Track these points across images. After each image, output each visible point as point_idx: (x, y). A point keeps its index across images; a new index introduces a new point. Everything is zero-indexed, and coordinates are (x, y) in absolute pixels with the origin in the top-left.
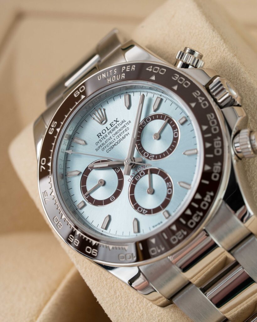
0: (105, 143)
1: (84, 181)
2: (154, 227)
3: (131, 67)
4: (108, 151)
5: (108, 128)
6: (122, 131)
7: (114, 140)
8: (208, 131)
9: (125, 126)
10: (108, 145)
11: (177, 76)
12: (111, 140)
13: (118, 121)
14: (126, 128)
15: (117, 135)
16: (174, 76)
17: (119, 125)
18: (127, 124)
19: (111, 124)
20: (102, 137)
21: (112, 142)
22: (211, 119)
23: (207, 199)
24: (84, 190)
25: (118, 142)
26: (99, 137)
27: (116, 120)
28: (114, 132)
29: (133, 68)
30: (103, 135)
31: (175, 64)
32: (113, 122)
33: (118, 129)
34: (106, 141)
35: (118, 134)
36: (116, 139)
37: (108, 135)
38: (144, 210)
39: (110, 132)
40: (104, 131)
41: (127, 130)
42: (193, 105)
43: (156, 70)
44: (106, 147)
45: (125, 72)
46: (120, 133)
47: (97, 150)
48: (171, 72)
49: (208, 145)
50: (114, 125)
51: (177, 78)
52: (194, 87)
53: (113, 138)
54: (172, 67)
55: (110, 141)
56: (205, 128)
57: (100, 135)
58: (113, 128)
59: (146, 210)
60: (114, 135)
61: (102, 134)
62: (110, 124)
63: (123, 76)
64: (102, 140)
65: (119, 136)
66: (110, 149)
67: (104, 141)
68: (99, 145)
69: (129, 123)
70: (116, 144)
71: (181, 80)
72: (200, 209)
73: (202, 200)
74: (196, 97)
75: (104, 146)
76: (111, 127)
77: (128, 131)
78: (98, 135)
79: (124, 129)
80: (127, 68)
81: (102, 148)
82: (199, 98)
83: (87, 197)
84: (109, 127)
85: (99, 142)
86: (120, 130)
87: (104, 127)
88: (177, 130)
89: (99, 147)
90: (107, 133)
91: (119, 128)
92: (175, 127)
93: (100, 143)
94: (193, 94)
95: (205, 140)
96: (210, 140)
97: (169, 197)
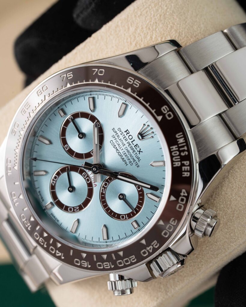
0: (119, 138)
2: (39, 192)
3: (187, 171)
4: (111, 142)
5: (134, 141)
6: (130, 158)
7: (121, 149)
8: (118, 257)
9: (134, 160)
10: (117, 142)
11: (174, 223)
12: (122, 146)
13: (139, 153)
14: (133, 162)
15: (126, 152)
16: (174, 220)
17: (136, 154)
18: (136, 163)
19: (137, 146)
20: (126, 135)
21: (120, 147)
22: (130, 259)
23: (58, 253)
25: (120, 154)
26: (125, 132)
27: (141, 151)
28: (129, 149)
29: (186, 174)
30: (127, 137)
32: (139, 147)
33: (132, 153)
34: (121, 140)
35: (127, 154)
36: (123, 151)
37: (127, 142)
38: (55, 182)
39: (130, 145)
40: (130, 137)
41: (131, 163)
42: (143, 242)
43: (182, 200)
44: (115, 140)
45: (183, 165)
46: (128, 156)
47: (113, 129)
48: (180, 215)
49: (105, 256)
50: (136, 149)
51: (173, 223)
53: (123, 148)
55: (121, 144)
56: (121, 253)
57: (127, 133)
58: (134, 147)
59: (55, 184)
60: (126, 148)
61: (128, 135)
62: (137, 144)
63: (177, 164)
64: (123, 135)
65: (125, 155)
66: (113, 144)
67: (121, 137)
68: (118, 132)
69: (137, 166)
70: (118, 152)
71: (170, 228)
72: (48, 245)
73: (56, 248)
74: (152, 244)
75: (116, 137)
76: (135, 145)
77: (129, 165)
78: (127, 130)
79: (132, 160)
80: (186, 168)
81: (115, 136)
82: (151, 247)
83: (70, 118)
84: (135, 143)
85: (121, 132)
86: (131, 156)
87: (135, 137)
88: (127, 218)
89: (116, 132)
90: (129, 140)
91: (133, 155)
93: (119, 133)
94: (155, 241)
95: (109, 254)
96: (109, 259)
97: (66, 209)
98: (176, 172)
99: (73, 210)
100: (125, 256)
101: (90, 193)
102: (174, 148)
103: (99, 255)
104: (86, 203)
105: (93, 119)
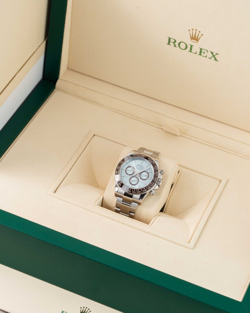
1: (128, 167)
6: (141, 168)
8: (151, 184)
9: (143, 168)
13: (143, 166)
23: (139, 192)
24: (127, 168)
29: (154, 163)
31: (159, 170)
42: (154, 179)
48: (157, 171)
49: (148, 186)
52: (157, 177)
54: (158, 170)
56: (151, 183)
59: (130, 182)
63: (151, 162)
64: (138, 166)
68: (136, 166)
71: (157, 173)
72: (136, 192)
73: (138, 191)
82: (156, 179)
87: (140, 164)
92: (148, 178)
95: (149, 185)
96: (150, 186)
97: (135, 185)
98: (152, 164)
99: (137, 184)
100: (152, 183)
101: (138, 179)
102: (149, 160)
103: (147, 186)
104: (138, 181)
105: (130, 167)
